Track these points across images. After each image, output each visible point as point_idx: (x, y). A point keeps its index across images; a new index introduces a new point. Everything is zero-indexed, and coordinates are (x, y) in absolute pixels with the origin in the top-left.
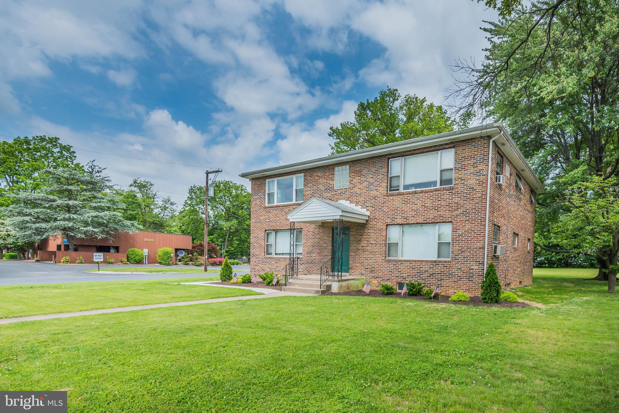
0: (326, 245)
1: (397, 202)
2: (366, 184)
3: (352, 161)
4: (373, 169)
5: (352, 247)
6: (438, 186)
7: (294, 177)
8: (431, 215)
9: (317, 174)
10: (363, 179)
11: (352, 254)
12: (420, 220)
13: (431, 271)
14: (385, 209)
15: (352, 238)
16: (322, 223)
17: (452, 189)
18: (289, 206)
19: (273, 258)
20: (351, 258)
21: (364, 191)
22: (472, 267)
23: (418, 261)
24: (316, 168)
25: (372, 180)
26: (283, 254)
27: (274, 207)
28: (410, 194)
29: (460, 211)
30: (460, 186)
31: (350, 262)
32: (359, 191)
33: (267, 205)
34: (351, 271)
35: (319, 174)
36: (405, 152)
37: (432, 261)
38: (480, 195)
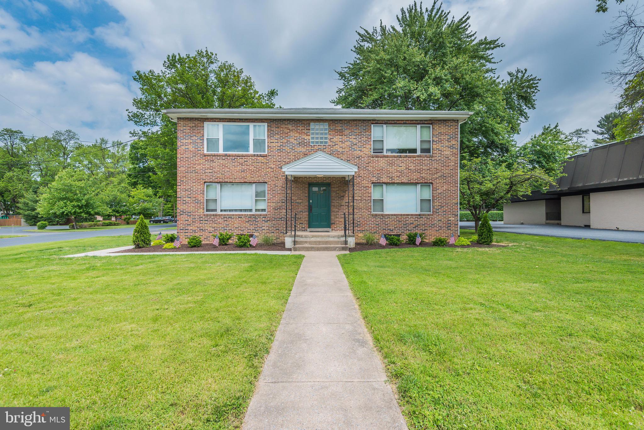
0: (300, 201)
1: (382, 163)
2: (348, 143)
3: (332, 120)
4: (357, 131)
5: (335, 203)
6: (419, 153)
7: (251, 125)
8: (415, 177)
9: (286, 126)
10: (345, 138)
11: (333, 209)
12: (405, 180)
13: (416, 223)
14: (370, 169)
15: (333, 194)
16: (295, 177)
17: (432, 157)
18: (245, 156)
19: (220, 215)
20: (333, 214)
21: (347, 150)
22: (450, 219)
23: (404, 215)
24: (285, 120)
25: (355, 141)
26: (230, 210)
27: (219, 156)
28: (395, 157)
29: (439, 174)
30: (438, 155)
31: (333, 218)
32: (340, 150)
33: (205, 152)
34: (333, 226)
35: (290, 127)
36: (389, 120)
37: (417, 215)
38: (453, 164)
